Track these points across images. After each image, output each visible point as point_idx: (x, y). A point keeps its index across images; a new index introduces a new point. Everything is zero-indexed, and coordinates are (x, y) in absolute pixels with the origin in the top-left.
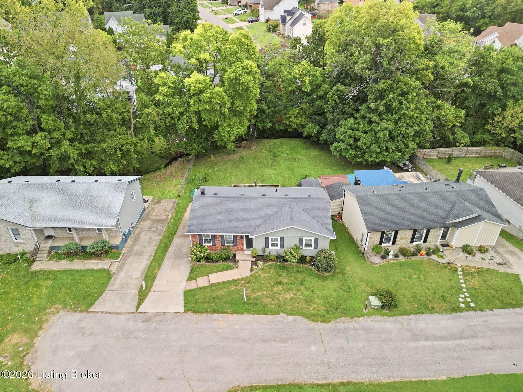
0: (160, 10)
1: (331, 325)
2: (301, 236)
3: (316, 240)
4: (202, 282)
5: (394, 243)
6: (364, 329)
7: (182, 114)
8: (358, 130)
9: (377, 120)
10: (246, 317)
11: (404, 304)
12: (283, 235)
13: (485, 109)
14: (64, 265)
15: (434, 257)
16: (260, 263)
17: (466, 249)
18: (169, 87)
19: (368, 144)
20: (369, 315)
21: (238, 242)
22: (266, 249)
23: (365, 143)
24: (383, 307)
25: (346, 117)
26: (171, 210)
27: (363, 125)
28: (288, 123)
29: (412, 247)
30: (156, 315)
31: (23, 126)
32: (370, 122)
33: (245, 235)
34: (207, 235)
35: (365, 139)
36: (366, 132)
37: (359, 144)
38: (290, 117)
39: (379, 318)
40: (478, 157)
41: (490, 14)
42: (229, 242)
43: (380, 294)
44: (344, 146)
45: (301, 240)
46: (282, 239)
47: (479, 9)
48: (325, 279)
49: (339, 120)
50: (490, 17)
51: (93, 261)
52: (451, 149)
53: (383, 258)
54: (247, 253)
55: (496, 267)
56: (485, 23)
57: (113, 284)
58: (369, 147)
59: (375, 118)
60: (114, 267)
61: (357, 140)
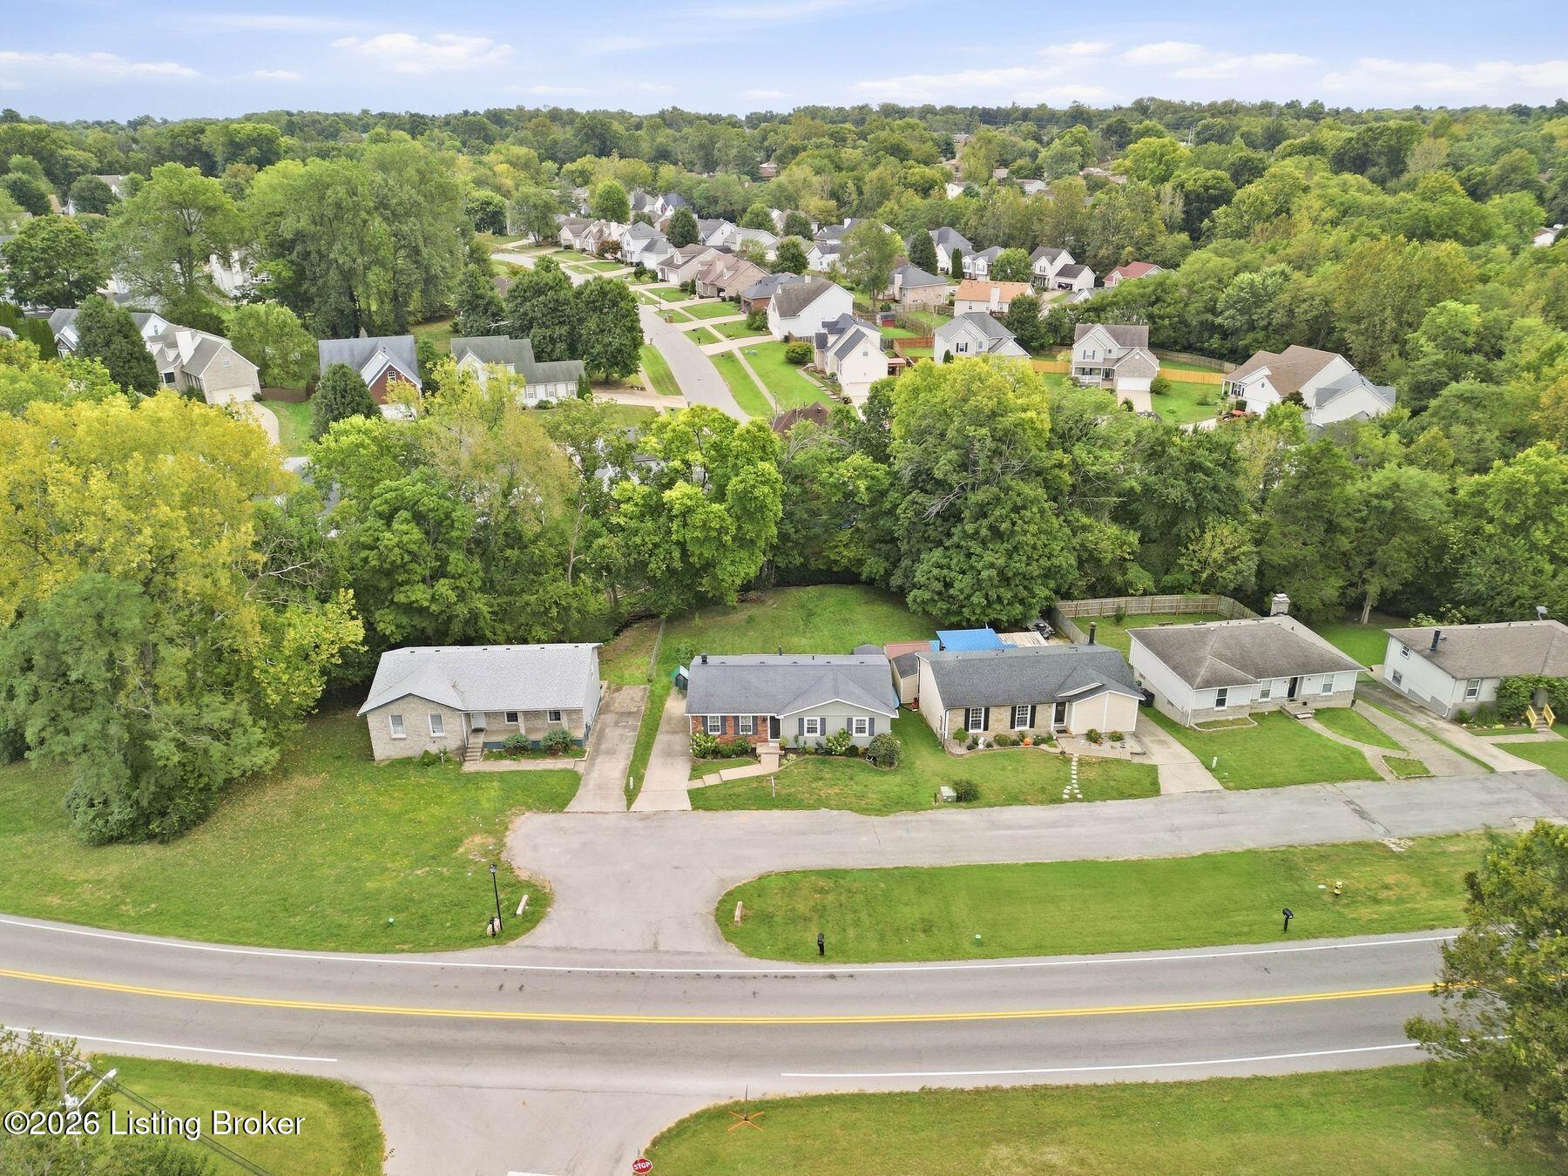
0: (564, 330)
1: (889, 819)
2: (849, 714)
3: (872, 721)
4: (711, 780)
5: (985, 728)
7: (656, 546)
8: (949, 568)
9: (979, 550)
10: (776, 813)
11: (989, 796)
12: (824, 714)
13: (1175, 530)
14: (507, 765)
15: (1043, 746)
16: (792, 756)
17: (1093, 737)
18: (636, 505)
19: (968, 591)
20: (939, 808)
21: (760, 728)
22: (801, 738)
23: (961, 591)
24: (959, 799)
25: (930, 545)
26: (642, 699)
27: (957, 559)
28: (832, 557)
29: (1013, 734)
30: (656, 813)
31: (420, 570)
32: (969, 555)
33: (770, 715)
34: (714, 716)
35: (962, 583)
36: (964, 572)
37: (951, 591)
38: (836, 547)
39: (954, 810)
41: (1264, 323)
42: (745, 728)
43: (956, 785)
44: (927, 595)
45: (850, 721)
47: (1242, 312)
48: (885, 773)
49: (919, 551)
50: (1265, 328)
51: (548, 761)
53: (970, 748)
54: (771, 744)
55: (1129, 757)
56: (1256, 340)
57: (587, 785)
58: (968, 597)
59: (975, 547)
60: (581, 767)
61: (948, 585)
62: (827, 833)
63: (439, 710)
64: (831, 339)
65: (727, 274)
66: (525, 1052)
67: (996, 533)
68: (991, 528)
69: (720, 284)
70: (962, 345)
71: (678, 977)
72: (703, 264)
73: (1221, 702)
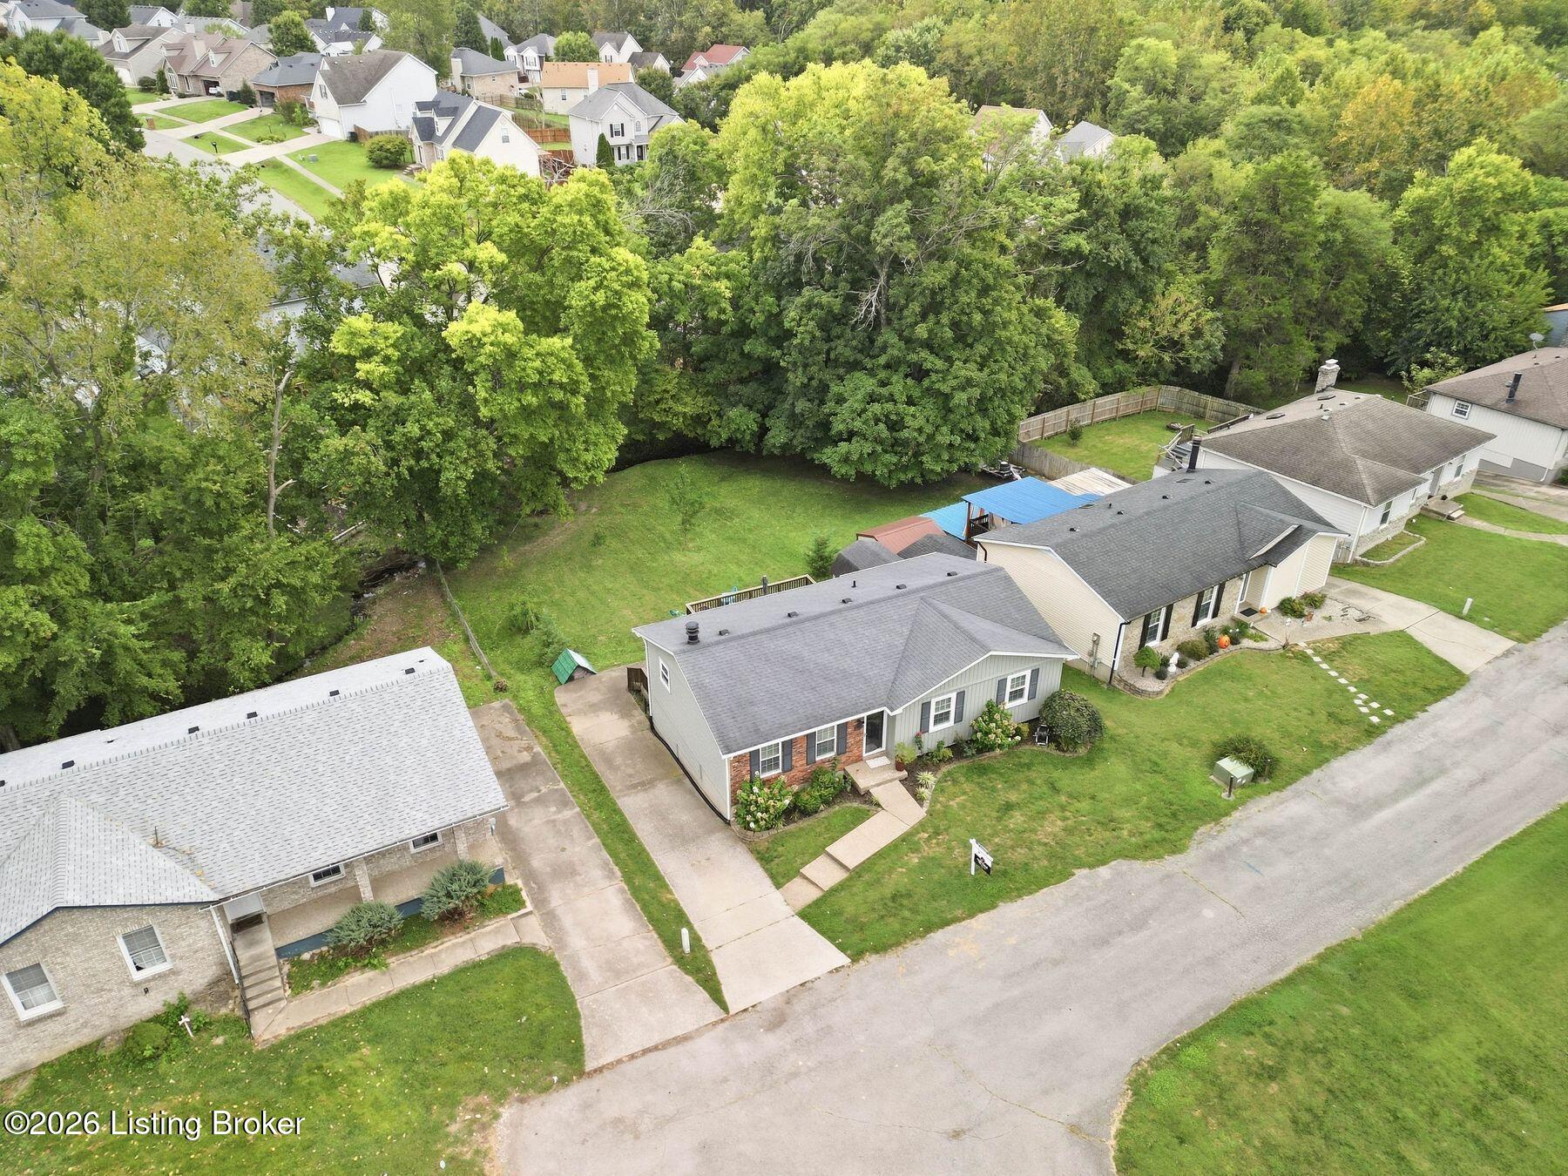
1: (1193, 854)
2: (1000, 675)
3: (1035, 673)
4: (823, 874)
5: (1164, 637)
6: (1261, 833)
8: (891, 398)
9: (940, 364)
11: (1288, 755)
12: (961, 686)
13: (1108, 306)
14: (366, 985)
15: (1246, 643)
16: (927, 777)
19: (929, 429)
20: (1242, 802)
21: (850, 741)
22: (924, 737)
23: (920, 430)
24: (1255, 777)
25: (841, 371)
27: (899, 385)
28: (657, 418)
29: (1196, 634)
30: (790, 997)
32: (919, 373)
33: (865, 715)
34: (771, 745)
35: (917, 419)
36: (910, 402)
37: (905, 434)
38: (658, 402)
39: (1266, 801)
40: (1114, 419)
42: (825, 748)
43: (1236, 749)
44: (868, 448)
45: (1002, 684)
46: (961, 696)
48: (1089, 762)
51: (451, 940)
52: (1065, 409)
53: (1161, 675)
54: (873, 764)
57: (582, 976)
58: (931, 437)
59: (931, 361)
60: (533, 932)
61: (895, 426)
62: (1138, 924)
63: (148, 920)
64: (441, 124)
65: (216, 60)
67: (963, 335)
68: (955, 325)
69: (206, 74)
70: (617, 128)
72: (169, 47)
73: (1385, 518)
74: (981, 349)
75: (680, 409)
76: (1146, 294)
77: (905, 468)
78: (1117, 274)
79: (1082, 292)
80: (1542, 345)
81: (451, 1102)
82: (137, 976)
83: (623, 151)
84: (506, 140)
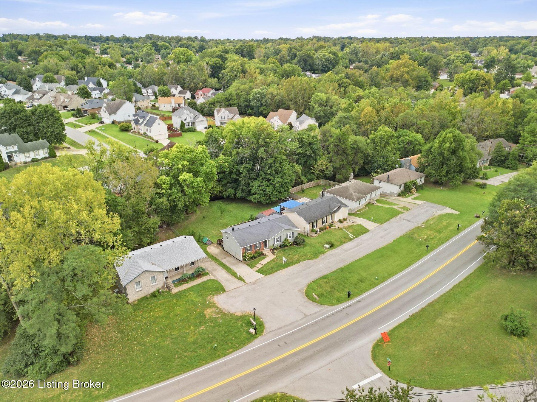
1: (319, 258)
3: (293, 233)
4: (259, 266)
5: (317, 227)
6: (330, 255)
8: (263, 185)
9: (273, 178)
10: (290, 268)
11: (336, 244)
12: (280, 235)
15: (332, 227)
16: (275, 251)
17: (340, 221)
20: (328, 251)
21: (262, 246)
22: (275, 245)
23: (270, 192)
24: (331, 247)
25: (252, 180)
27: (265, 183)
29: (322, 226)
30: (256, 281)
32: (269, 180)
33: (264, 240)
34: (248, 246)
35: (269, 189)
36: (267, 186)
37: (267, 192)
39: (331, 251)
40: (312, 187)
42: (258, 247)
43: (327, 243)
44: (259, 196)
45: (287, 235)
46: (280, 237)
47: (258, 101)
48: (303, 247)
50: (265, 105)
51: (199, 279)
52: (300, 186)
53: (316, 234)
54: (266, 250)
55: (353, 224)
56: (264, 109)
57: (222, 282)
58: (272, 193)
59: (271, 178)
60: (212, 277)
61: (264, 191)
62: (310, 268)
63: (155, 274)
64: (141, 121)
65: (67, 101)
66: (311, 358)
67: (277, 172)
68: (275, 170)
69: (64, 104)
70: (185, 118)
71: (323, 319)
72: (52, 97)
73: (360, 204)
74: (281, 175)
75: (216, 190)
76: (316, 160)
77: (267, 200)
78: (309, 156)
79: (302, 161)
80: (398, 168)
81: (206, 297)
82: (152, 285)
83: (187, 124)
84: (159, 124)
